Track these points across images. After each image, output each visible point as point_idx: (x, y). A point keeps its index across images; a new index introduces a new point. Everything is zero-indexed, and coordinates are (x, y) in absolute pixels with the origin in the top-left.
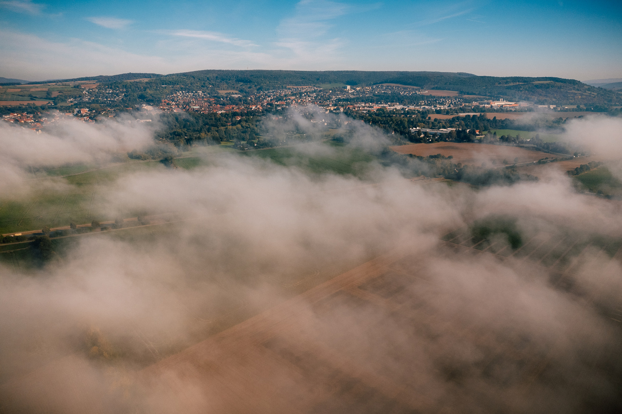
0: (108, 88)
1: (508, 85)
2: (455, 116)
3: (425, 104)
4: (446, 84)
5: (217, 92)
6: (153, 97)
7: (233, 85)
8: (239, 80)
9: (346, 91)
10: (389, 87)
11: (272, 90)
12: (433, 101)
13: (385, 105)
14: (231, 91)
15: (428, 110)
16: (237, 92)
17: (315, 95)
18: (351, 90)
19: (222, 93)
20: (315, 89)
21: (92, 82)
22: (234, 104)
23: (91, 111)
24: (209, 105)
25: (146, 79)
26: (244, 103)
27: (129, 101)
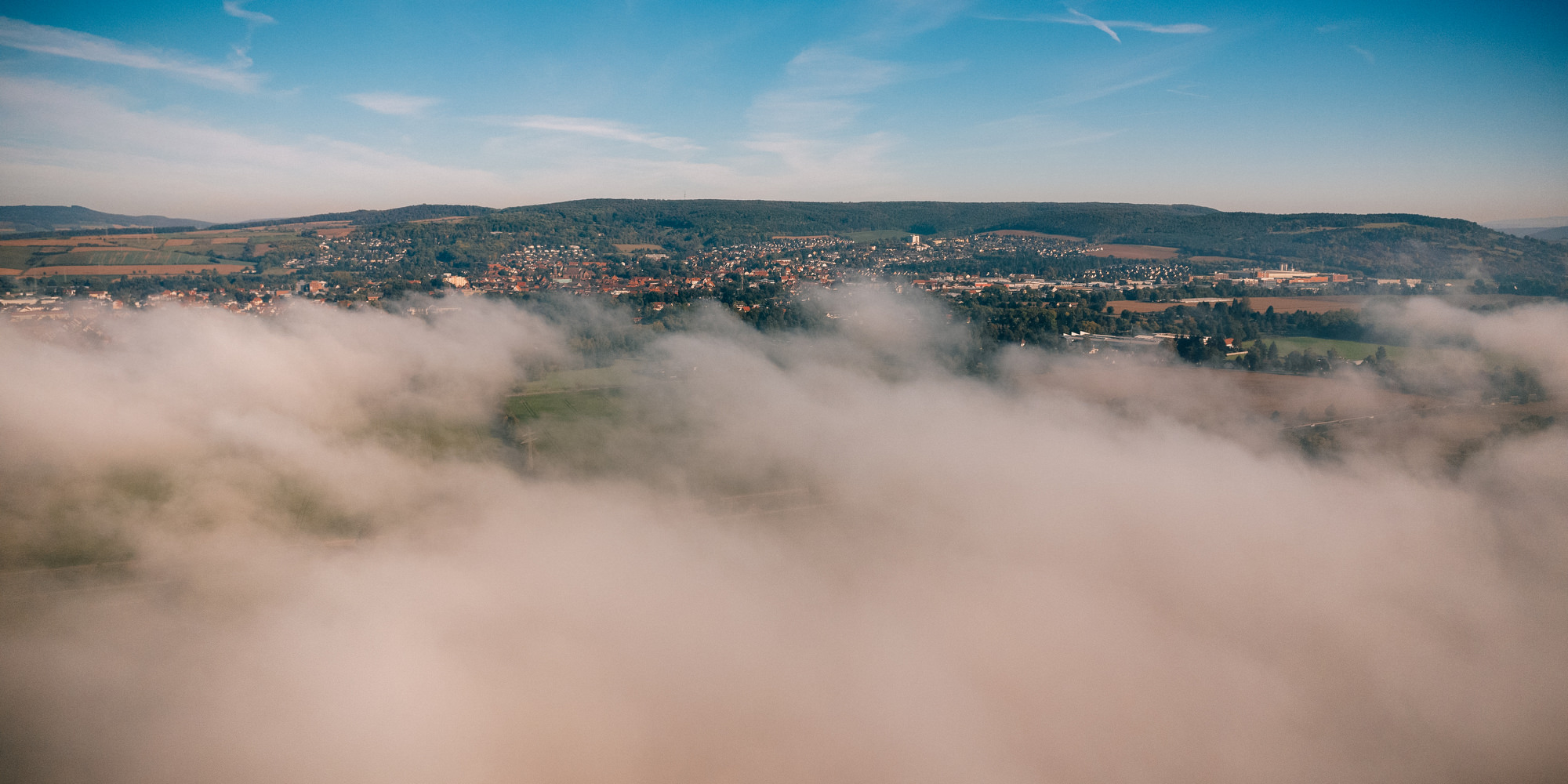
0: (374, 236)
1: (1298, 232)
2: (1172, 305)
3: (1098, 278)
4: (1146, 230)
5: (614, 247)
6: (469, 256)
7: (651, 232)
8: (663, 223)
9: (909, 248)
10: (1012, 239)
11: (737, 244)
12: (1117, 270)
13: (1002, 280)
14: (646, 247)
15: (1105, 291)
16: (658, 248)
17: (836, 255)
18: (922, 246)
19: (625, 249)
20: (836, 243)
21: (340, 223)
22: (650, 276)
23: (332, 286)
24: (593, 277)
25: (457, 217)
26: (673, 273)
27: (416, 265)
